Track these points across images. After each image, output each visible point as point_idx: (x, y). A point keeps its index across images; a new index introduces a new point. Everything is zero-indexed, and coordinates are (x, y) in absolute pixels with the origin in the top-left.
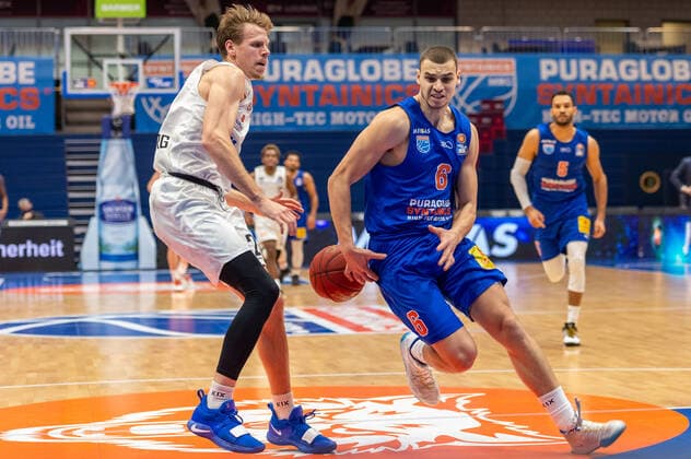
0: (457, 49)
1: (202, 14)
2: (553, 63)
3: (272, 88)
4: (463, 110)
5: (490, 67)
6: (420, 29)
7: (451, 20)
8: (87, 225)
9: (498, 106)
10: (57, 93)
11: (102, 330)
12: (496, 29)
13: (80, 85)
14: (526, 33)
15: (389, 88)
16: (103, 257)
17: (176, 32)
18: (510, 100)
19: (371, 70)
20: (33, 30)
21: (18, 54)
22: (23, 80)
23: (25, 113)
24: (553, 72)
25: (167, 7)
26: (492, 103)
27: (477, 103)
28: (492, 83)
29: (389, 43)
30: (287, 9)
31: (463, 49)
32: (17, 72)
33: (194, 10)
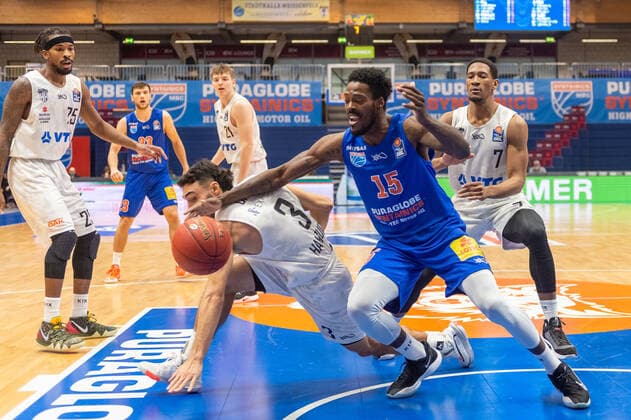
0: (557, 77)
1: (407, 56)
2: (615, 84)
3: (448, 99)
4: (560, 112)
5: (577, 86)
6: (534, 64)
7: (554, 59)
8: (339, 179)
9: (582, 110)
10: (323, 102)
11: (349, 241)
12: (582, 64)
13: (336, 97)
14: (599, 66)
15: (516, 99)
16: (349, 198)
17: (392, 66)
18: (588, 107)
19: (506, 89)
20: (309, 65)
21: (301, 79)
22: (303, 95)
23: (305, 114)
24: (615, 89)
25: (387, 52)
26: (578, 108)
27: (569, 108)
28: (578, 96)
29: (517, 73)
30: (457, 53)
31: (560, 76)
32: (300, 90)
33: (402, 54)
